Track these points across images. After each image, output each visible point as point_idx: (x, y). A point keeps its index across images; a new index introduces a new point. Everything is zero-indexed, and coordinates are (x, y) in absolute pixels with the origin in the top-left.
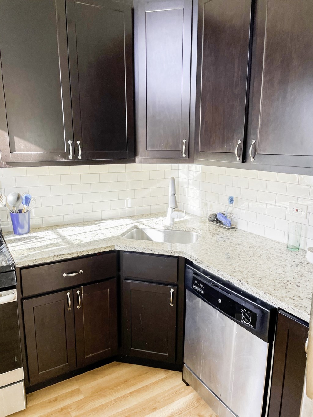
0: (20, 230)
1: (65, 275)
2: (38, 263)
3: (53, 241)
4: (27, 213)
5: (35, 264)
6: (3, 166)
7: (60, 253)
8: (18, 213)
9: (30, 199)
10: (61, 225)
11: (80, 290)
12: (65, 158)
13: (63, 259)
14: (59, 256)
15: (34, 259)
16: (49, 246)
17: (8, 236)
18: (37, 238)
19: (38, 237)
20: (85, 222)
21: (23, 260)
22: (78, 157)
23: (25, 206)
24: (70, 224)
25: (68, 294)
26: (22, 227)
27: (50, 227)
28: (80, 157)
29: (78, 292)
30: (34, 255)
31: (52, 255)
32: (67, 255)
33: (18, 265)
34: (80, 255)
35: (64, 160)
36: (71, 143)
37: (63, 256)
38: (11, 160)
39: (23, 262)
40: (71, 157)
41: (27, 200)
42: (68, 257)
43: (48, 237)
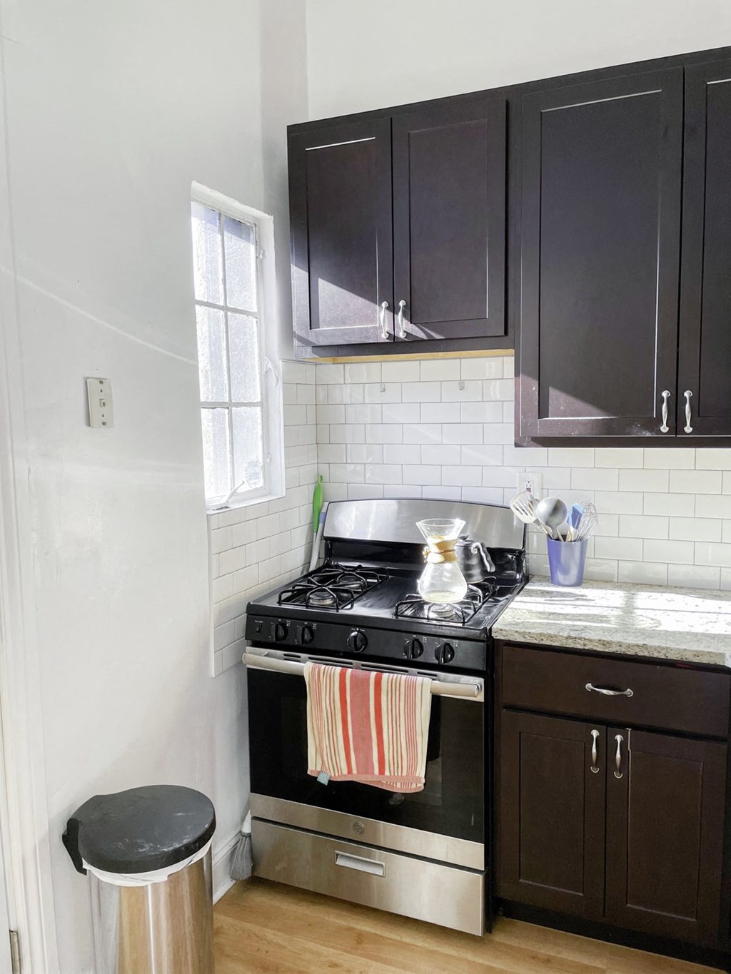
0: (560, 577)
1: (589, 686)
2: (533, 642)
3: (602, 611)
4: (578, 544)
5: (528, 641)
6: (525, 444)
7: (583, 635)
8: (558, 539)
9: (581, 515)
10: (661, 586)
11: (625, 736)
12: (651, 430)
13: (586, 648)
14: (579, 641)
15: (527, 631)
16: (581, 618)
17: (537, 584)
18: (582, 598)
19: (586, 596)
20: (722, 591)
21: (506, 628)
22: (685, 429)
23: (572, 529)
24: (681, 588)
25: (595, 733)
26: (566, 572)
27: (633, 584)
28: (688, 429)
29: (619, 738)
30: (536, 625)
31: (565, 634)
32: (597, 644)
33: (496, 634)
34: (628, 653)
35: (648, 435)
36: (668, 398)
37: (587, 642)
38: (540, 432)
39: (505, 630)
40: (664, 428)
41: (576, 516)
42: (598, 649)
43: (599, 602)
